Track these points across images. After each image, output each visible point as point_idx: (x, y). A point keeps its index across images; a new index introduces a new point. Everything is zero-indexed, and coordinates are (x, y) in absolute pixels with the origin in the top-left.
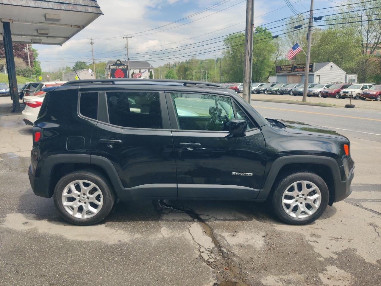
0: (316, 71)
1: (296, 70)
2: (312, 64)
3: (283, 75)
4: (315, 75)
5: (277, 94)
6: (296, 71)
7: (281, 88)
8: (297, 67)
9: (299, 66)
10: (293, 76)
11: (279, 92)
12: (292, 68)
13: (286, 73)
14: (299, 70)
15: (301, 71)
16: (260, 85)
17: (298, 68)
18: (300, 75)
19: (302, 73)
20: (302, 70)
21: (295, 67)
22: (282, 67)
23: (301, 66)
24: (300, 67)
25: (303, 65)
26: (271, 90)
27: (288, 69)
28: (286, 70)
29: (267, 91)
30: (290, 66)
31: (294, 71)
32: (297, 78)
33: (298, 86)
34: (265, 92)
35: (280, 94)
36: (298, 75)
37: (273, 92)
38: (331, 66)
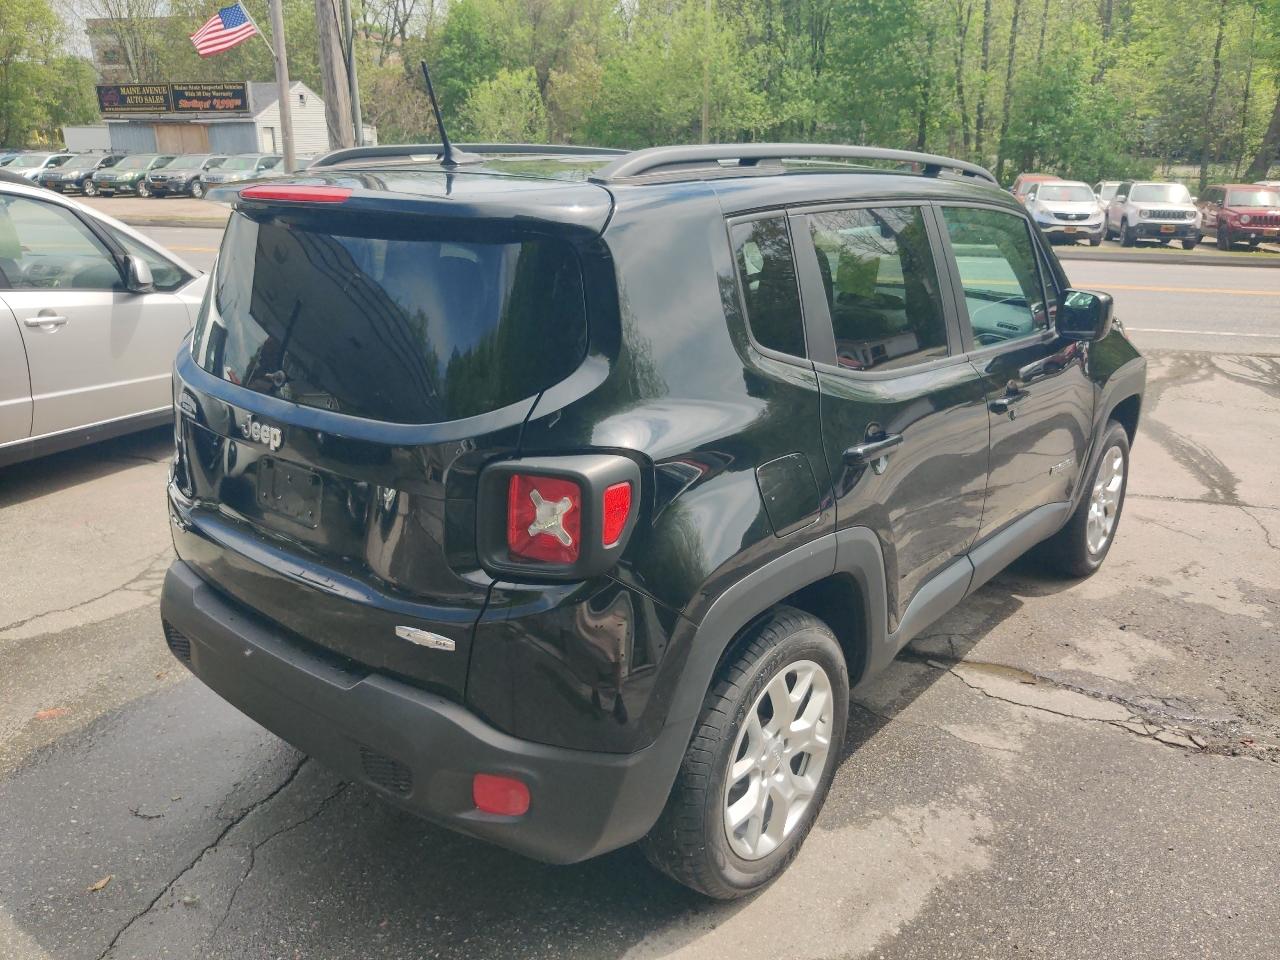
0: (258, 112)
1: (183, 103)
2: (241, 87)
3: (134, 123)
4: (259, 127)
5: (138, 195)
6: (183, 109)
7: (153, 173)
8: (187, 94)
9: (194, 91)
10: (178, 127)
11: (148, 186)
12: (166, 97)
13: (147, 116)
14: (195, 103)
15: (203, 109)
16: (51, 162)
17: (189, 99)
18: (204, 125)
19: (207, 115)
20: (207, 104)
21: (179, 95)
22: (123, 91)
23: (201, 90)
24: (199, 94)
25: (210, 88)
26: (110, 179)
27: (150, 100)
28: (144, 105)
29: (96, 185)
30: (157, 90)
31: (178, 109)
32: (193, 136)
33: (215, 164)
34: (85, 189)
35: (149, 197)
36: (196, 124)
37: (123, 188)
38: (301, 97)
